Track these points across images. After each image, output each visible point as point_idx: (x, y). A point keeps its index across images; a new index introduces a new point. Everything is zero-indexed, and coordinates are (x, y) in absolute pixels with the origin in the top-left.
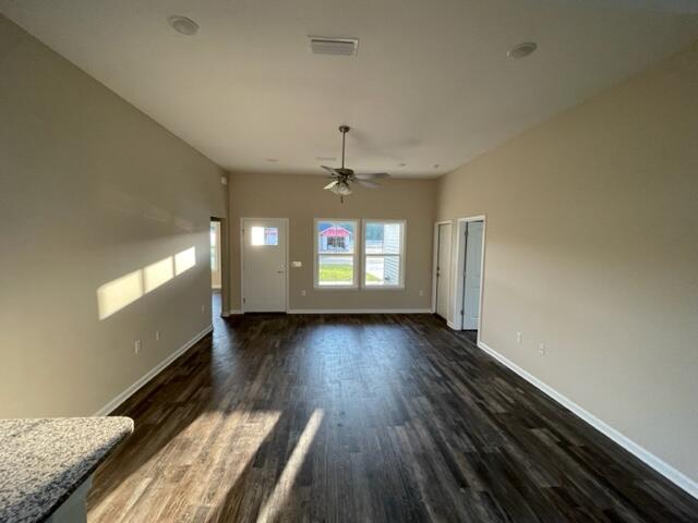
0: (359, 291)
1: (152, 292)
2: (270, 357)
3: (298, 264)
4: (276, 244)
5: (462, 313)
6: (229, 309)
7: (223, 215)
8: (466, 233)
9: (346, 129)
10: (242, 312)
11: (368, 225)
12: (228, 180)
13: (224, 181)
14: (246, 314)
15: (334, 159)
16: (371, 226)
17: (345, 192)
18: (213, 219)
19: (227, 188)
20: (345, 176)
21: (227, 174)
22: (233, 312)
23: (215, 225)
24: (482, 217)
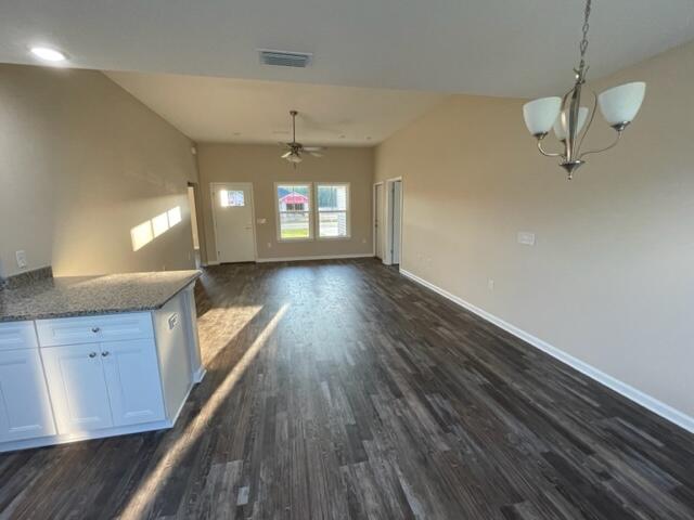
0: (315, 242)
1: (160, 236)
2: (249, 285)
3: (263, 221)
4: (242, 205)
5: (392, 252)
6: (207, 260)
7: (195, 181)
8: (393, 191)
9: (295, 113)
10: (217, 263)
11: (320, 187)
12: (197, 150)
13: (194, 151)
14: (222, 264)
15: (287, 133)
16: (322, 188)
17: (297, 160)
18: (190, 184)
19: (196, 157)
20: (296, 148)
21: (196, 144)
22: (210, 263)
23: (191, 189)
24: (400, 178)
